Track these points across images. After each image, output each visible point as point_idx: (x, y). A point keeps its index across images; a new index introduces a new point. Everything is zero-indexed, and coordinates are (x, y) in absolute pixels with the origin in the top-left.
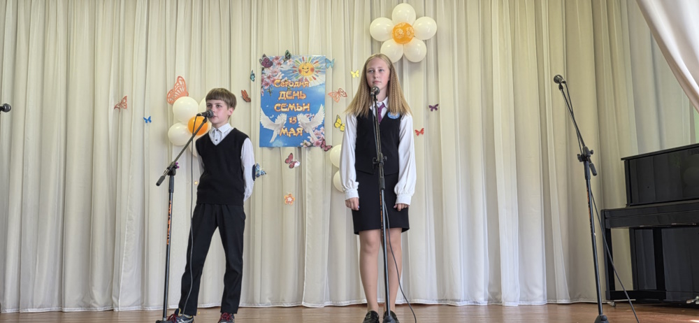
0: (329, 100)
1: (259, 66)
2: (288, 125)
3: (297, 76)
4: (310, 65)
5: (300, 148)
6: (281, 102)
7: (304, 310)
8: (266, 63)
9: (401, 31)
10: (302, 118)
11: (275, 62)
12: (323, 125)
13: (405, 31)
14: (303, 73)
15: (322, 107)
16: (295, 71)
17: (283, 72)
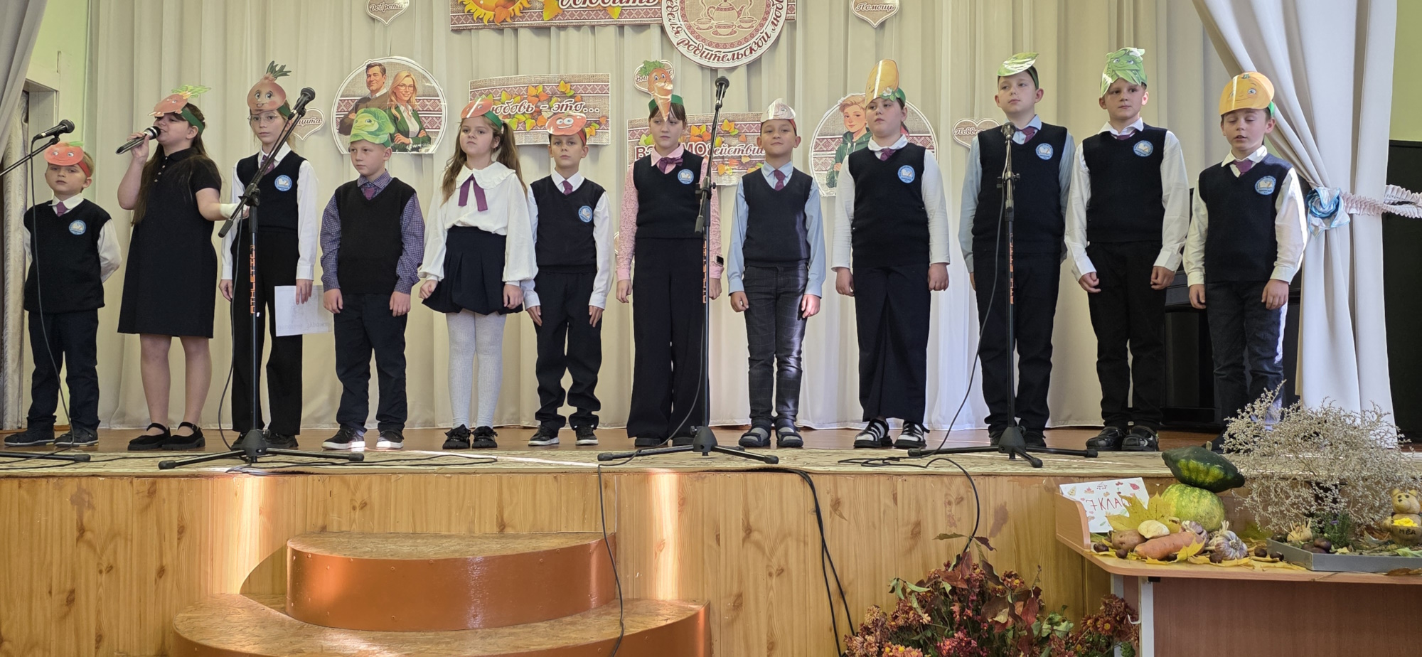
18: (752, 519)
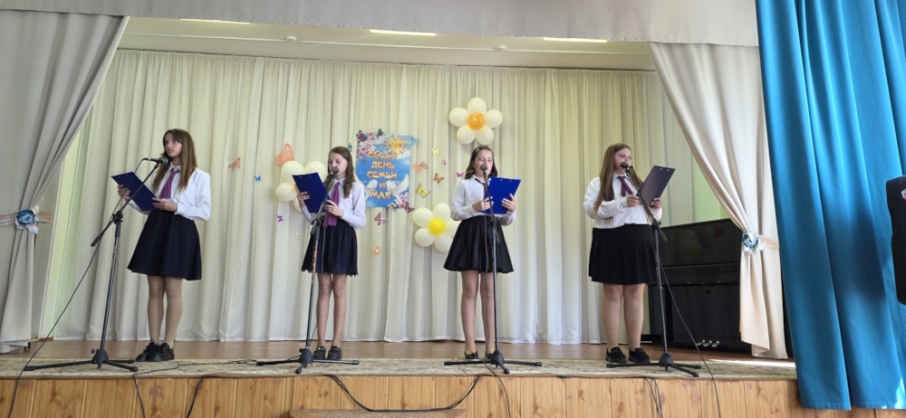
0: (413, 171)
1: (356, 139)
2: (378, 189)
3: (387, 150)
4: (398, 141)
5: (387, 209)
6: (373, 170)
7: (386, 344)
8: (362, 137)
9: (476, 120)
10: (390, 185)
11: (370, 137)
12: (407, 191)
13: (479, 120)
14: (393, 148)
15: (407, 177)
16: (386, 145)
17: (375, 146)
18: (538, 401)
